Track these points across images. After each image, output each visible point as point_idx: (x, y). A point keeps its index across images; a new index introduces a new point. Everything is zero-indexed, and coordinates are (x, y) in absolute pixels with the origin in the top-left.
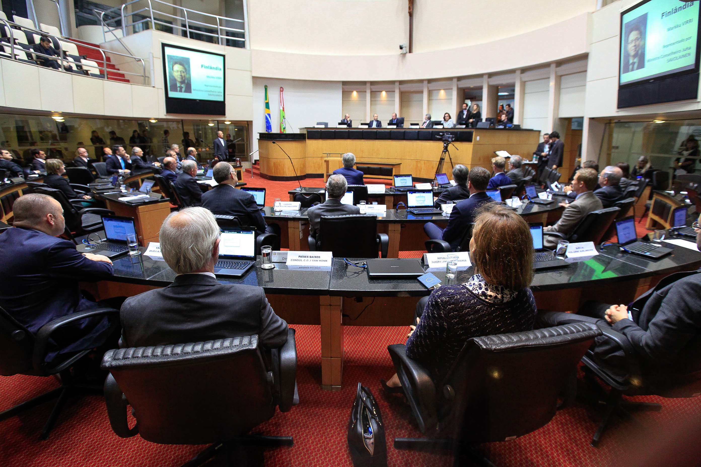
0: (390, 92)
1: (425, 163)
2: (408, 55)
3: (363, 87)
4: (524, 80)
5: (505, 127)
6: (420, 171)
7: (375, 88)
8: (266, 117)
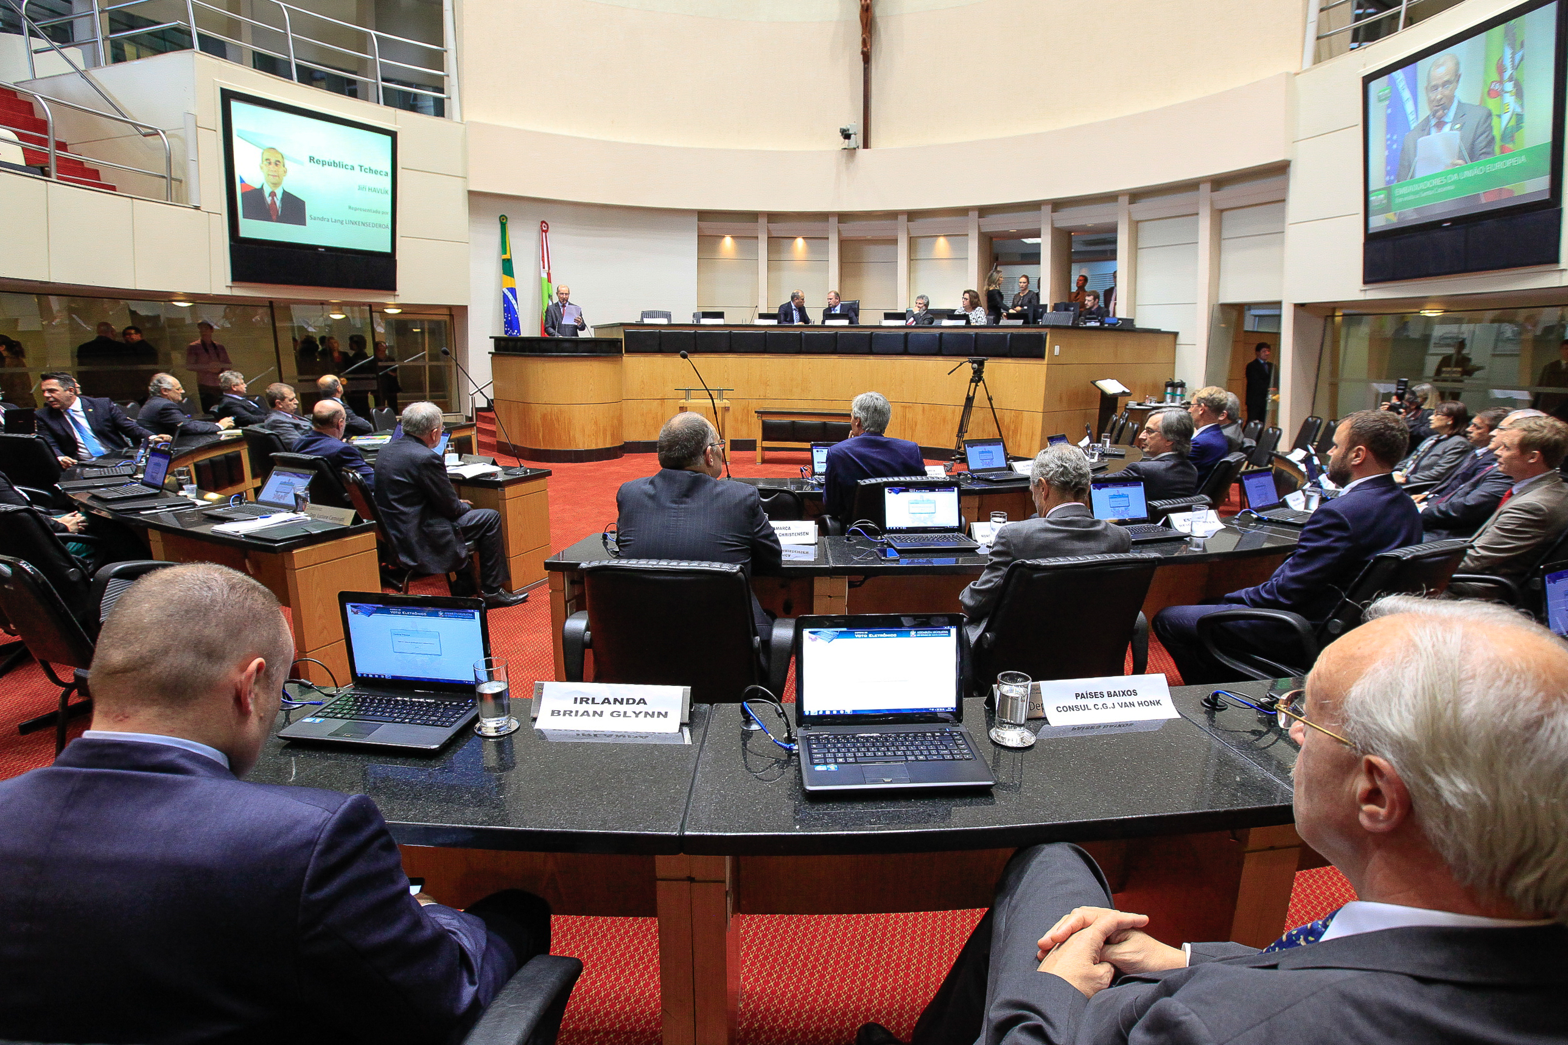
0: (816, 240)
1: (923, 411)
2: (861, 152)
3: (750, 225)
4: (1137, 217)
5: (1102, 323)
6: (913, 431)
7: (779, 229)
8: (505, 296)
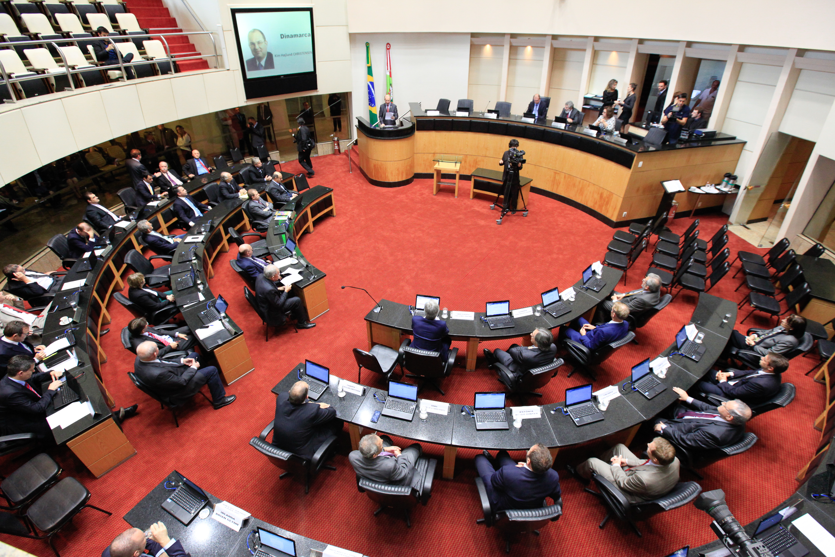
0: (538, 48)
1: (565, 177)
3: (499, 40)
4: (741, 60)
6: (558, 186)
7: (515, 42)
8: (369, 86)
